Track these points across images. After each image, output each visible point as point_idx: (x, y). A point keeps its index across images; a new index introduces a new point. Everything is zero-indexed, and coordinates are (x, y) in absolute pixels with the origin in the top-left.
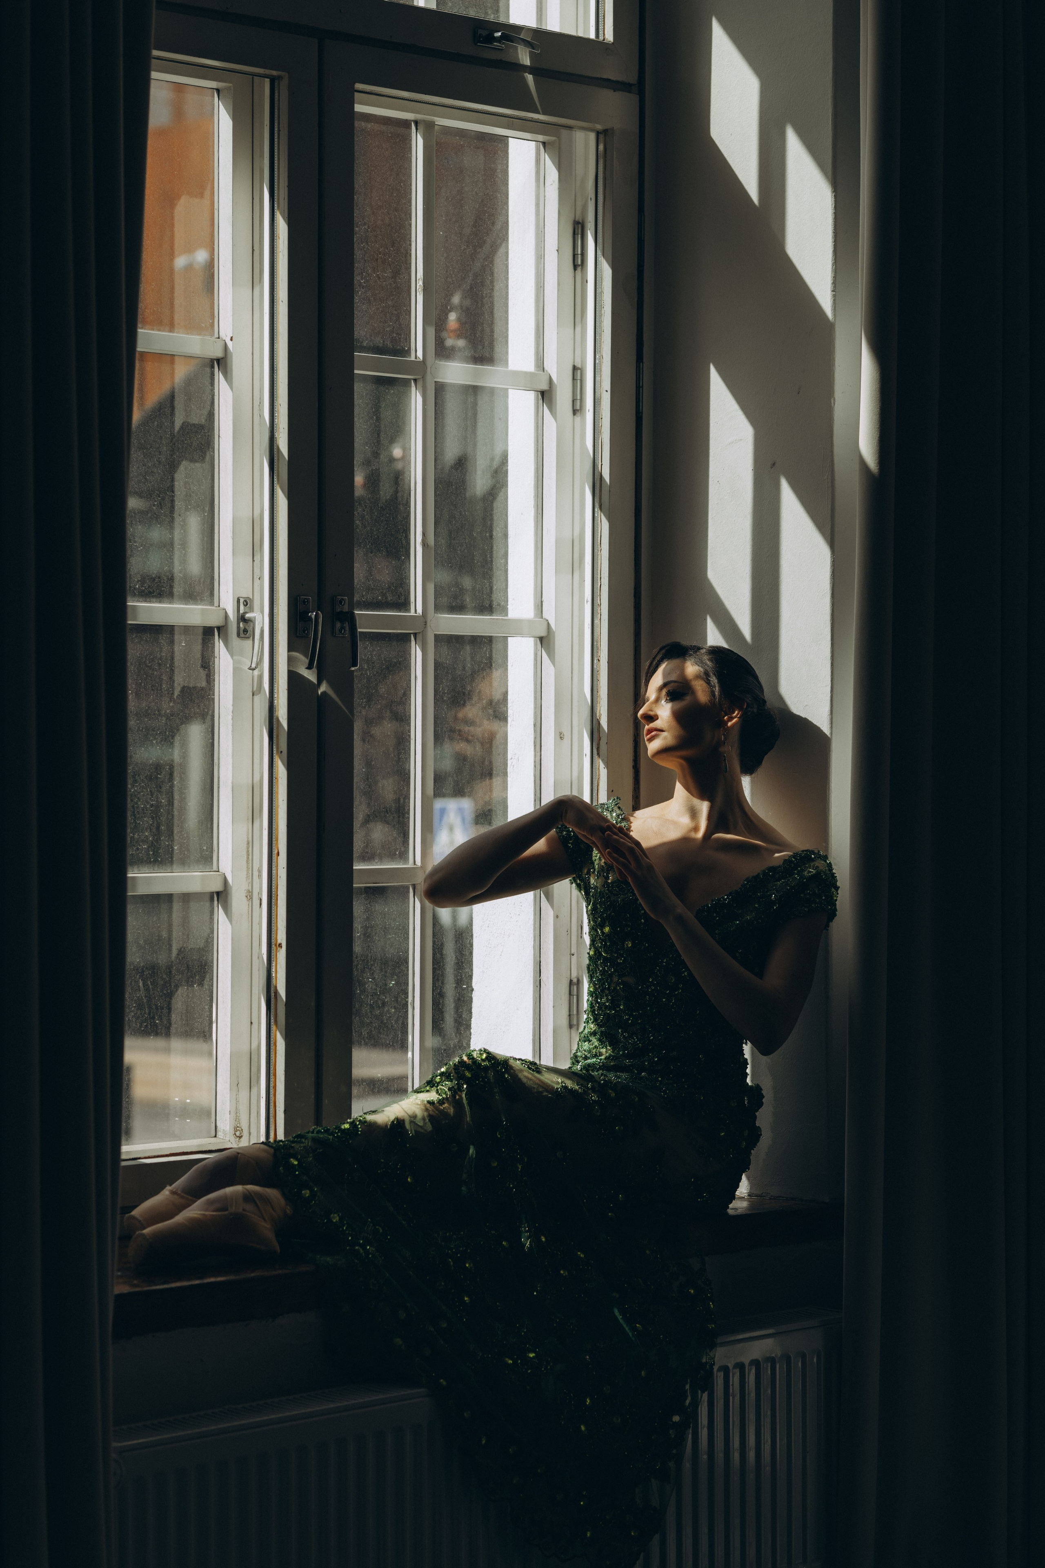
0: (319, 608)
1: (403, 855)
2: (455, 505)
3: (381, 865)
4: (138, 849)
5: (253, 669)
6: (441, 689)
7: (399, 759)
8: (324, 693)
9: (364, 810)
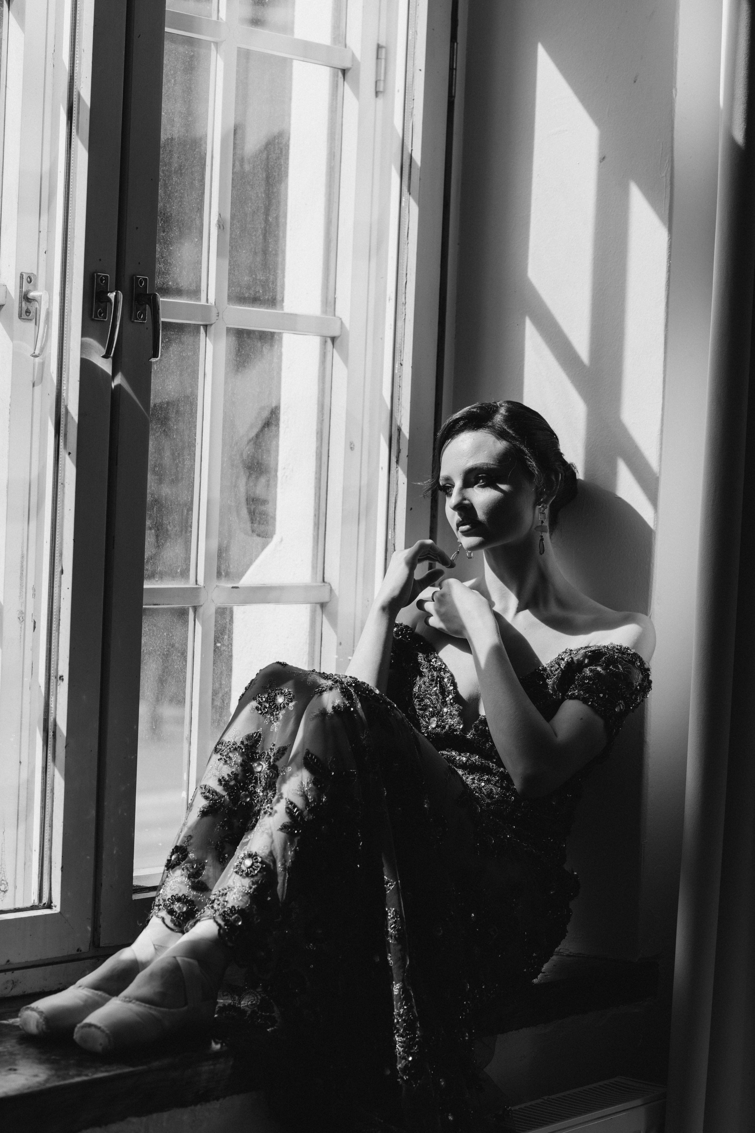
0: (117, 288)
1: (185, 574)
2: (252, 185)
5: (36, 356)
7: (184, 465)
8: (119, 387)
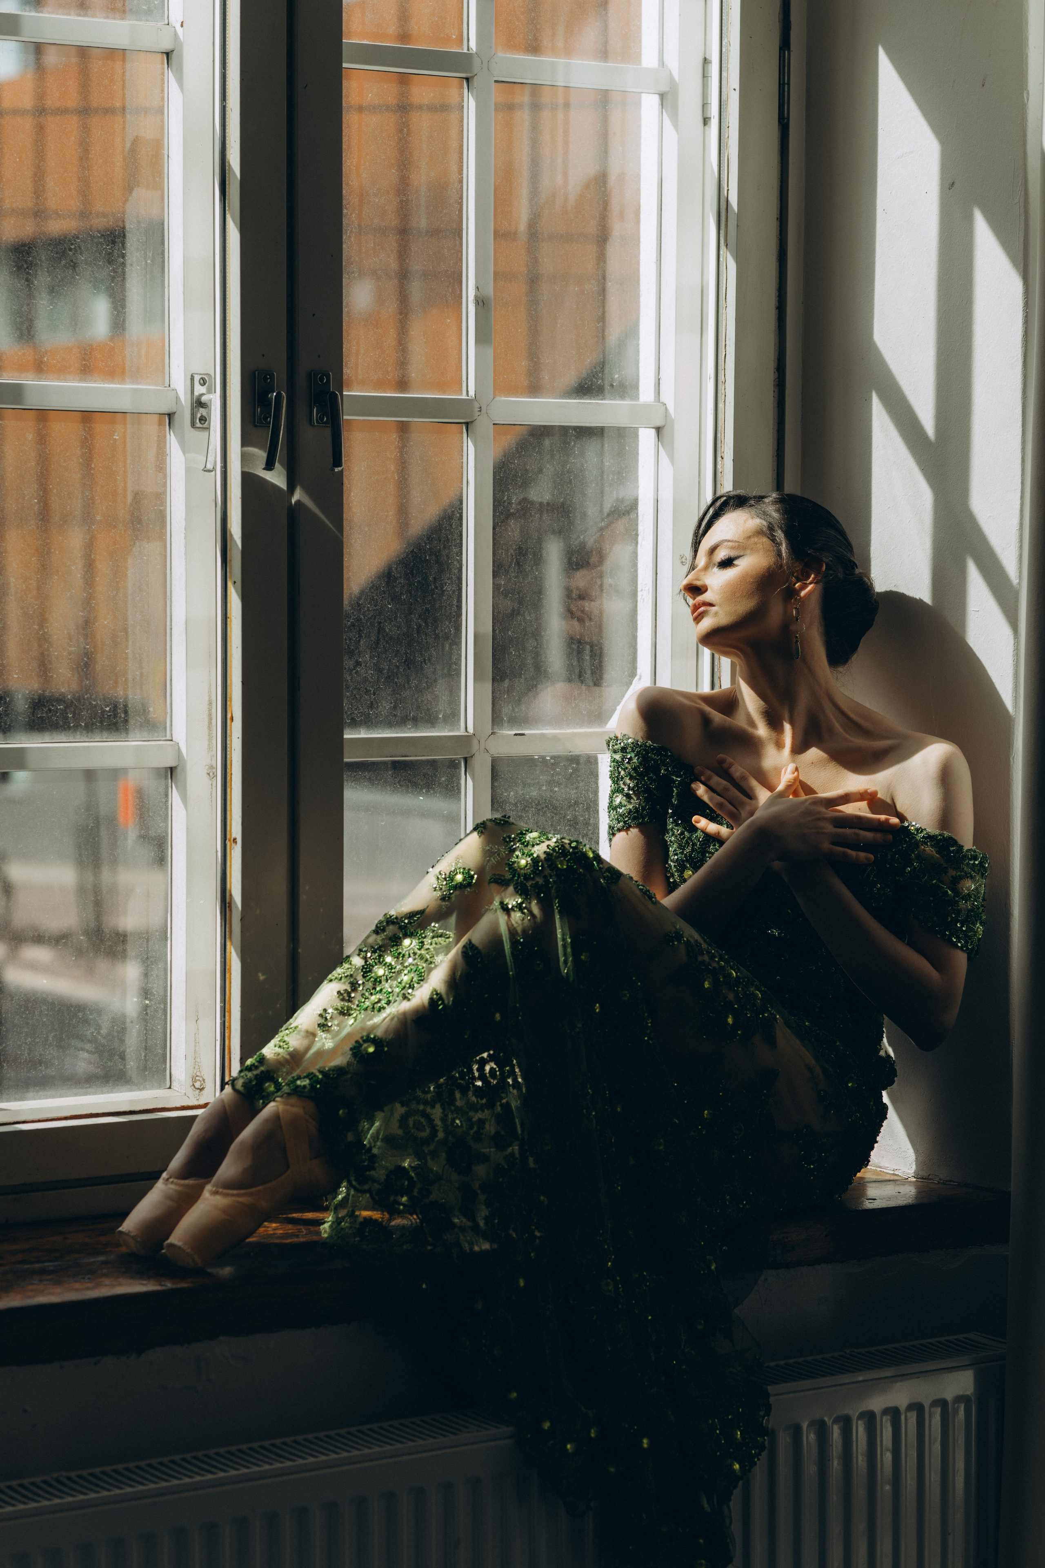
0: (289, 387)
1: (448, 719)
3: (415, 732)
4: (50, 710)
5: (210, 471)
6: (505, 498)
7: (443, 591)
8: (298, 502)
9: (390, 660)
